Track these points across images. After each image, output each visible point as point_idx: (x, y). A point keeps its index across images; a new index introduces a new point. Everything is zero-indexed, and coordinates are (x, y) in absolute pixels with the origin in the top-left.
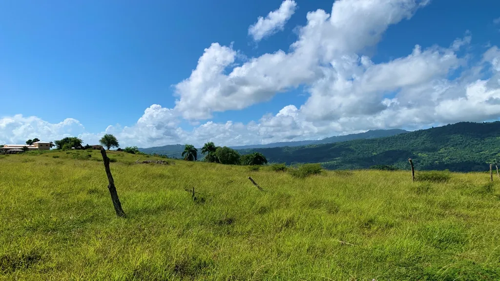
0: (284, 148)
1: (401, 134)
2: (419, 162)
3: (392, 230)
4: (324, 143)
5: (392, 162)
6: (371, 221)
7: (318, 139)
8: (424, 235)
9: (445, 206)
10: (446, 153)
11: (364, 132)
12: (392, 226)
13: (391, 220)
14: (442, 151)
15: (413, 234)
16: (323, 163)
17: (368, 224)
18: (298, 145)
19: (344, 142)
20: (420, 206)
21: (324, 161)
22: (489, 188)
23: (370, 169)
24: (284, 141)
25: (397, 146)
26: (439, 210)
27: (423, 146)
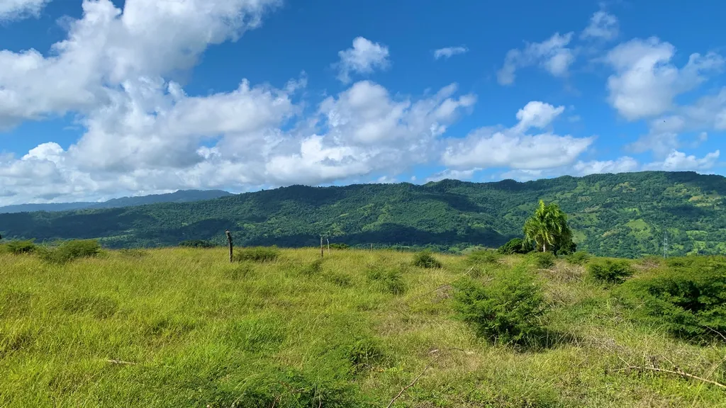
0: (38, 213)
1: (222, 198)
2: (244, 235)
3: (192, 333)
4: (109, 207)
5: (210, 236)
6: (163, 324)
7: (99, 201)
8: (234, 336)
9: (266, 293)
10: (278, 223)
11: (171, 192)
12: (192, 328)
13: (193, 320)
14: (273, 220)
15: (219, 337)
16: (105, 239)
17: (157, 329)
18: (64, 209)
19: (141, 206)
20: (234, 296)
21: (108, 236)
22: (316, 267)
23: (178, 246)
24: (37, 202)
25: (218, 214)
26: (258, 299)
27: (250, 214)
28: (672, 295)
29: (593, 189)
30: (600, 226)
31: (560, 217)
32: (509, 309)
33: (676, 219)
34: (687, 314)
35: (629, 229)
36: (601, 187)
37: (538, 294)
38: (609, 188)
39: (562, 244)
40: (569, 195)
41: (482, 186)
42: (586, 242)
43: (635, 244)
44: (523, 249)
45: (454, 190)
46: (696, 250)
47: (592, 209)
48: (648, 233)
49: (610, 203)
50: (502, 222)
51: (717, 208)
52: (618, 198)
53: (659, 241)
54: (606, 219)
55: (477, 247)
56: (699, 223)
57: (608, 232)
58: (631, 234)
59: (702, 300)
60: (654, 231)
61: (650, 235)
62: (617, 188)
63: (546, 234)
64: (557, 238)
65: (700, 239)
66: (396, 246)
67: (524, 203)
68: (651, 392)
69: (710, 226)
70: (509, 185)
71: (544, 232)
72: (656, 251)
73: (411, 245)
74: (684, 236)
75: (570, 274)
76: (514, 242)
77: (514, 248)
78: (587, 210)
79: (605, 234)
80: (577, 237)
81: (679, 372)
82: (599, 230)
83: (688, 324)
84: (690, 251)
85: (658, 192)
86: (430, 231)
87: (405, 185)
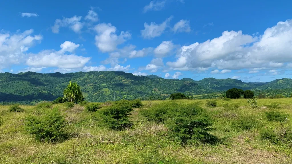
28: (111, 115)
29: (91, 77)
30: (93, 91)
31: (78, 88)
32: (50, 126)
33: (118, 88)
34: (115, 120)
35: (103, 92)
36: (94, 76)
37: (62, 119)
38: (96, 77)
39: (78, 98)
40: (82, 79)
41: (46, 75)
42: (89, 97)
43: (105, 97)
44: (63, 101)
45: (33, 77)
46: (124, 98)
47: (90, 85)
48: (109, 93)
49: (97, 82)
50: (54, 90)
51: (130, 84)
52: (100, 80)
53: (113, 96)
54: (95, 88)
55: (43, 101)
56: (125, 89)
57: (96, 93)
58: (104, 94)
59: (120, 115)
60: (111, 92)
61: (110, 93)
62: (99, 77)
63: (72, 94)
64: (76, 96)
65: (125, 94)
66: (2, 103)
67: (64, 82)
68: (101, 150)
69: (128, 90)
70: (58, 75)
71: (71, 94)
72: (112, 99)
73: (10, 102)
74: (120, 93)
75: (79, 110)
76: (59, 99)
77: (59, 101)
78: (89, 85)
79: (95, 94)
80: (85, 95)
81: (110, 141)
82: (93, 92)
83: (116, 124)
84: (122, 98)
85: (112, 79)
86: (21, 95)
87: (7, 73)
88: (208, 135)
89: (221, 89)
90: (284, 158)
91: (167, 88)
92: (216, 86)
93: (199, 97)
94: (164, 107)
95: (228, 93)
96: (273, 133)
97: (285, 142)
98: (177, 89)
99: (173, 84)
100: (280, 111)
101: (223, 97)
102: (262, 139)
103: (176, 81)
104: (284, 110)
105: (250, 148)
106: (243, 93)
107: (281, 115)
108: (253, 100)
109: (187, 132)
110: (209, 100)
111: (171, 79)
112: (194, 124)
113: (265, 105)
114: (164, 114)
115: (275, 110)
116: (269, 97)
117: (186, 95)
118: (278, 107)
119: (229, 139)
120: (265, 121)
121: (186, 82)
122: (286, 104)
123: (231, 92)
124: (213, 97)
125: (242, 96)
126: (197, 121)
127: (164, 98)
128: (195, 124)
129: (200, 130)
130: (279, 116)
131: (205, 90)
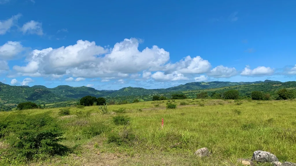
88: (58, 145)
89: (76, 96)
90: (126, 157)
91: (14, 97)
92: (70, 93)
93: (53, 105)
94: (6, 120)
95: (82, 101)
96: (118, 135)
97: (127, 143)
98: (27, 97)
99: (22, 92)
100: (125, 115)
101: (77, 104)
102: (109, 143)
103: (25, 88)
104: (128, 114)
105: (98, 153)
106: (96, 100)
107: (125, 119)
108: (104, 106)
109: (33, 147)
110: (63, 108)
111: (19, 86)
112: (41, 137)
113: (114, 111)
114: (4, 129)
115: (121, 115)
116: (117, 103)
117: (37, 104)
118: (123, 111)
119: (80, 147)
120: (113, 125)
121: (38, 89)
122: (130, 109)
123: (86, 100)
124: (68, 105)
125: (95, 103)
126: (45, 132)
127: (9, 109)
128: (44, 135)
129: (49, 141)
130: (123, 120)
131: (59, 99)
